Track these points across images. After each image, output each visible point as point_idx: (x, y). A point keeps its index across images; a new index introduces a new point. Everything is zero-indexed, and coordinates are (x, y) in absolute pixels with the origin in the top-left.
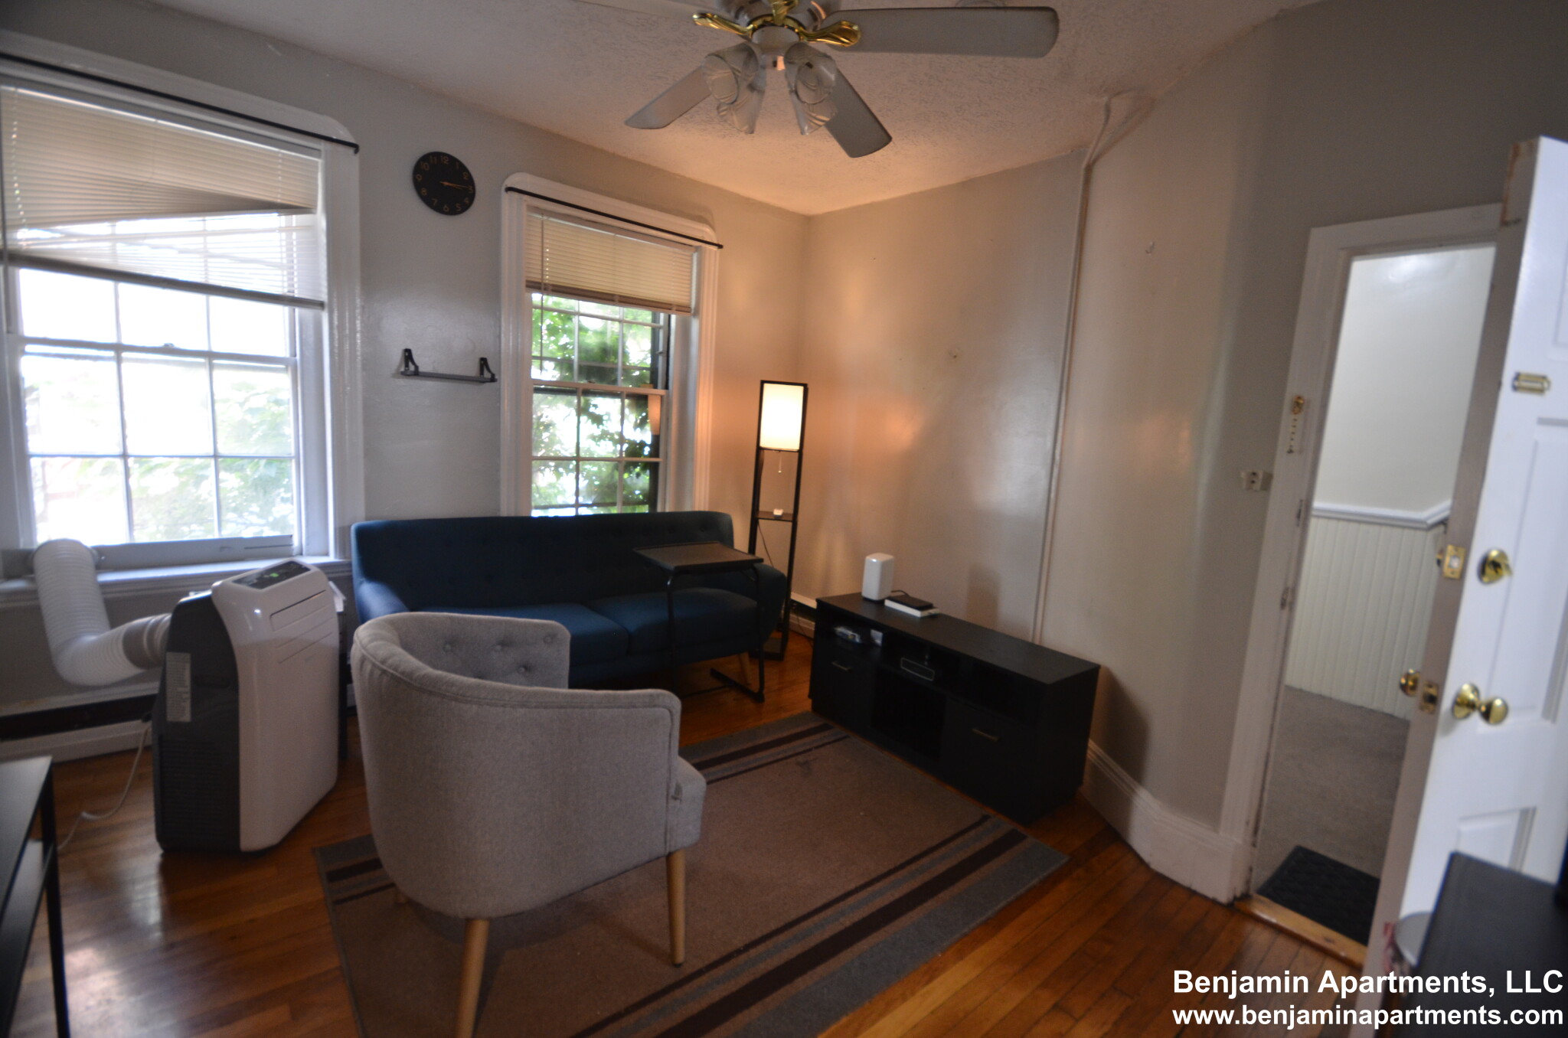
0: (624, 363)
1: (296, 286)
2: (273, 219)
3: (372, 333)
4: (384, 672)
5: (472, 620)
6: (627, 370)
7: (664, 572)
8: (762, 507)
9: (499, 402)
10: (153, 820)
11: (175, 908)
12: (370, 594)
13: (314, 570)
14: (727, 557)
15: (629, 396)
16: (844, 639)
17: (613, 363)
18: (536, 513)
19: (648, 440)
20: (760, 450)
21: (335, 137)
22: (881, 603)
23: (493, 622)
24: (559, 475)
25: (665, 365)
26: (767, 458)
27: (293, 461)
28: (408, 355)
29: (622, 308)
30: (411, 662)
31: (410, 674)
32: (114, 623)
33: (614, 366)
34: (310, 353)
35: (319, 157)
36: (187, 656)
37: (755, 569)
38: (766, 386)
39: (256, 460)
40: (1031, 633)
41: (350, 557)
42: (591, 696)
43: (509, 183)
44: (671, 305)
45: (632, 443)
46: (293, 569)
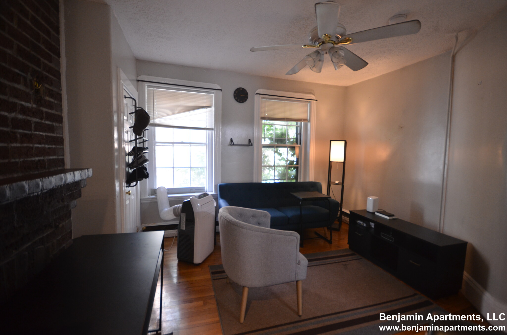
0: (288, 138)
1: (208, 125)
2: (203, 110)
3: (224, 134)
4: (225, 219)
5: (246, 209)
6: (289, 139)
7: (299, 200)
8: (332, 180)
9: (253, 151)
10: (177, 253)
11: (181, 275)
12: (222, 202)
13: (210, 195)
14: (320, 196)
15: (289, 147)
16: (360, 225)
17: (285, 138)
18: (263, 182)
19: (295, 160)
20: (330, 162)
21: (217, 89)
22: (373, 213)
23: (251, 210)
24: (270, 171)
25: (300, 137)
26: (333, 165)
27: (206, 168)
28: (231, 140)
29: (287, 122)
30: (231, 218)
31: (231, 221)
32: (170, 206)
33: (285, 139)
34: (210, 141)
35: (213, 94)
36: (185, 214)
37: (328, 200)
38: (332, 142)
39: (198, 168)
40: (438, 228)
41: (217, 193)
42: (275, 231)
43: (257, 92)
44: (301, 119)
45: (290, 161)
46: (206, 195)
